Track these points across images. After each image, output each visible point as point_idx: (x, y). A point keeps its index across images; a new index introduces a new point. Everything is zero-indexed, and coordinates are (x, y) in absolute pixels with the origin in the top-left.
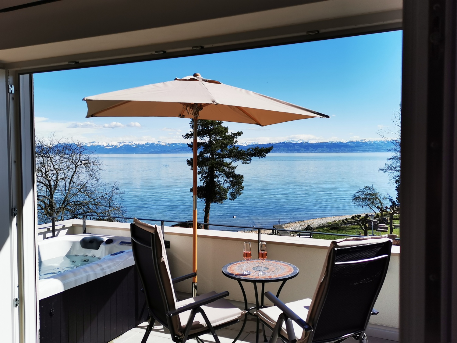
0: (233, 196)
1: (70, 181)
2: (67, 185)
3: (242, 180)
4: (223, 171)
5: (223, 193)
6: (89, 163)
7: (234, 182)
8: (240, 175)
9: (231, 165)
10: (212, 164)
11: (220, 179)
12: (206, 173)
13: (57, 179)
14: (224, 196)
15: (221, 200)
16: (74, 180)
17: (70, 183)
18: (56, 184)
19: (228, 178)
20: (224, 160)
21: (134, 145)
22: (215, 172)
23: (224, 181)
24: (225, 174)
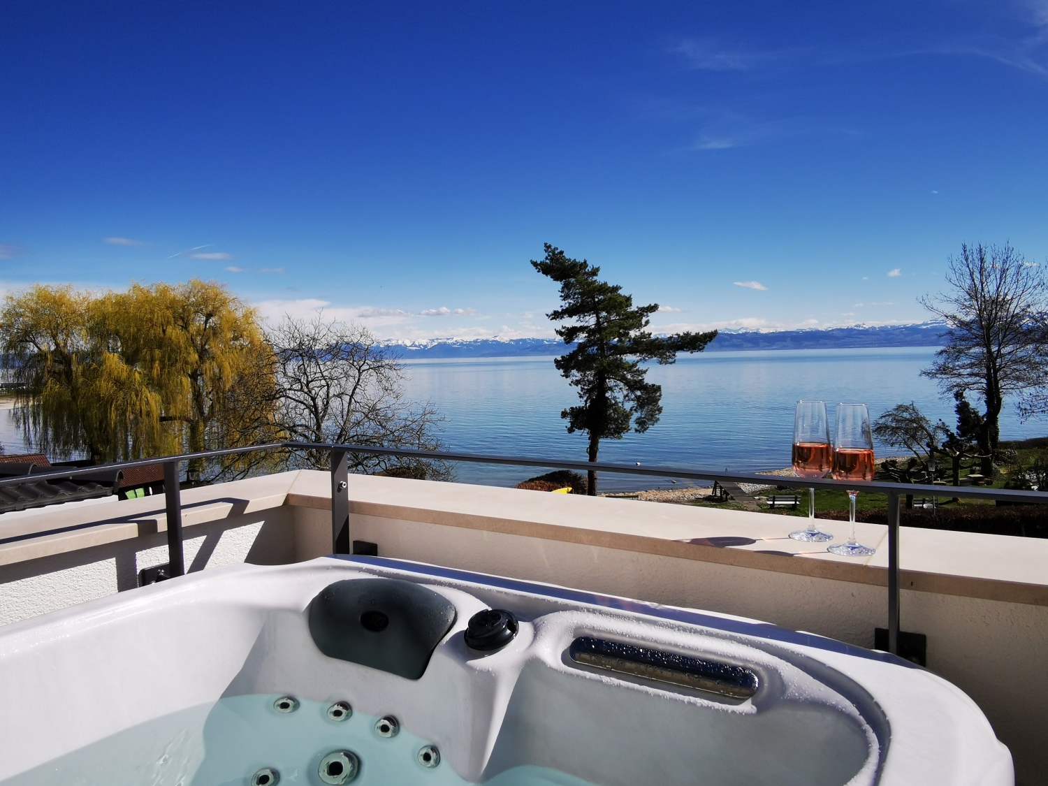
0: (643, 425)
1: (350, 399)
2: (346, 405)
3: (658, 394)
4: (623, 379)
5: (621, 420)
6: (382, 366)
7: (644, 400)
8: (653, 385)
9: (637, 368)
10: (603, 366)
11: (616, 394)
12: (590, 382)
13: (328, 395)
14: (624, 424)
15: (619, 433)
16: (357, 397)
17: (350, 403)
18: (326, 405)
19: (633, 392)
20: (624, 358)
21: (454, 344)
22: (607, 380)
23: (625, 397)
24: (625, 384)
